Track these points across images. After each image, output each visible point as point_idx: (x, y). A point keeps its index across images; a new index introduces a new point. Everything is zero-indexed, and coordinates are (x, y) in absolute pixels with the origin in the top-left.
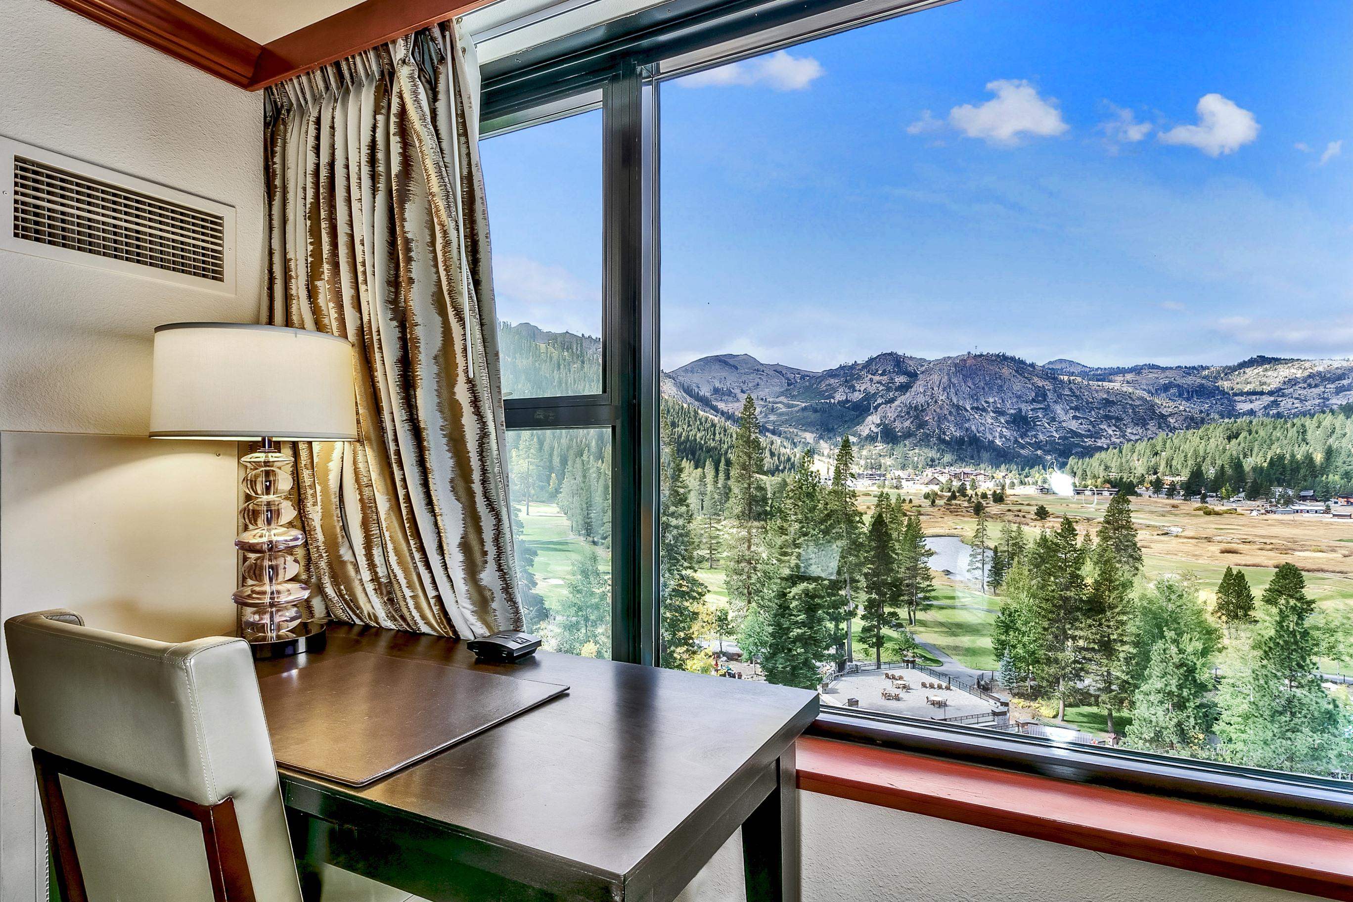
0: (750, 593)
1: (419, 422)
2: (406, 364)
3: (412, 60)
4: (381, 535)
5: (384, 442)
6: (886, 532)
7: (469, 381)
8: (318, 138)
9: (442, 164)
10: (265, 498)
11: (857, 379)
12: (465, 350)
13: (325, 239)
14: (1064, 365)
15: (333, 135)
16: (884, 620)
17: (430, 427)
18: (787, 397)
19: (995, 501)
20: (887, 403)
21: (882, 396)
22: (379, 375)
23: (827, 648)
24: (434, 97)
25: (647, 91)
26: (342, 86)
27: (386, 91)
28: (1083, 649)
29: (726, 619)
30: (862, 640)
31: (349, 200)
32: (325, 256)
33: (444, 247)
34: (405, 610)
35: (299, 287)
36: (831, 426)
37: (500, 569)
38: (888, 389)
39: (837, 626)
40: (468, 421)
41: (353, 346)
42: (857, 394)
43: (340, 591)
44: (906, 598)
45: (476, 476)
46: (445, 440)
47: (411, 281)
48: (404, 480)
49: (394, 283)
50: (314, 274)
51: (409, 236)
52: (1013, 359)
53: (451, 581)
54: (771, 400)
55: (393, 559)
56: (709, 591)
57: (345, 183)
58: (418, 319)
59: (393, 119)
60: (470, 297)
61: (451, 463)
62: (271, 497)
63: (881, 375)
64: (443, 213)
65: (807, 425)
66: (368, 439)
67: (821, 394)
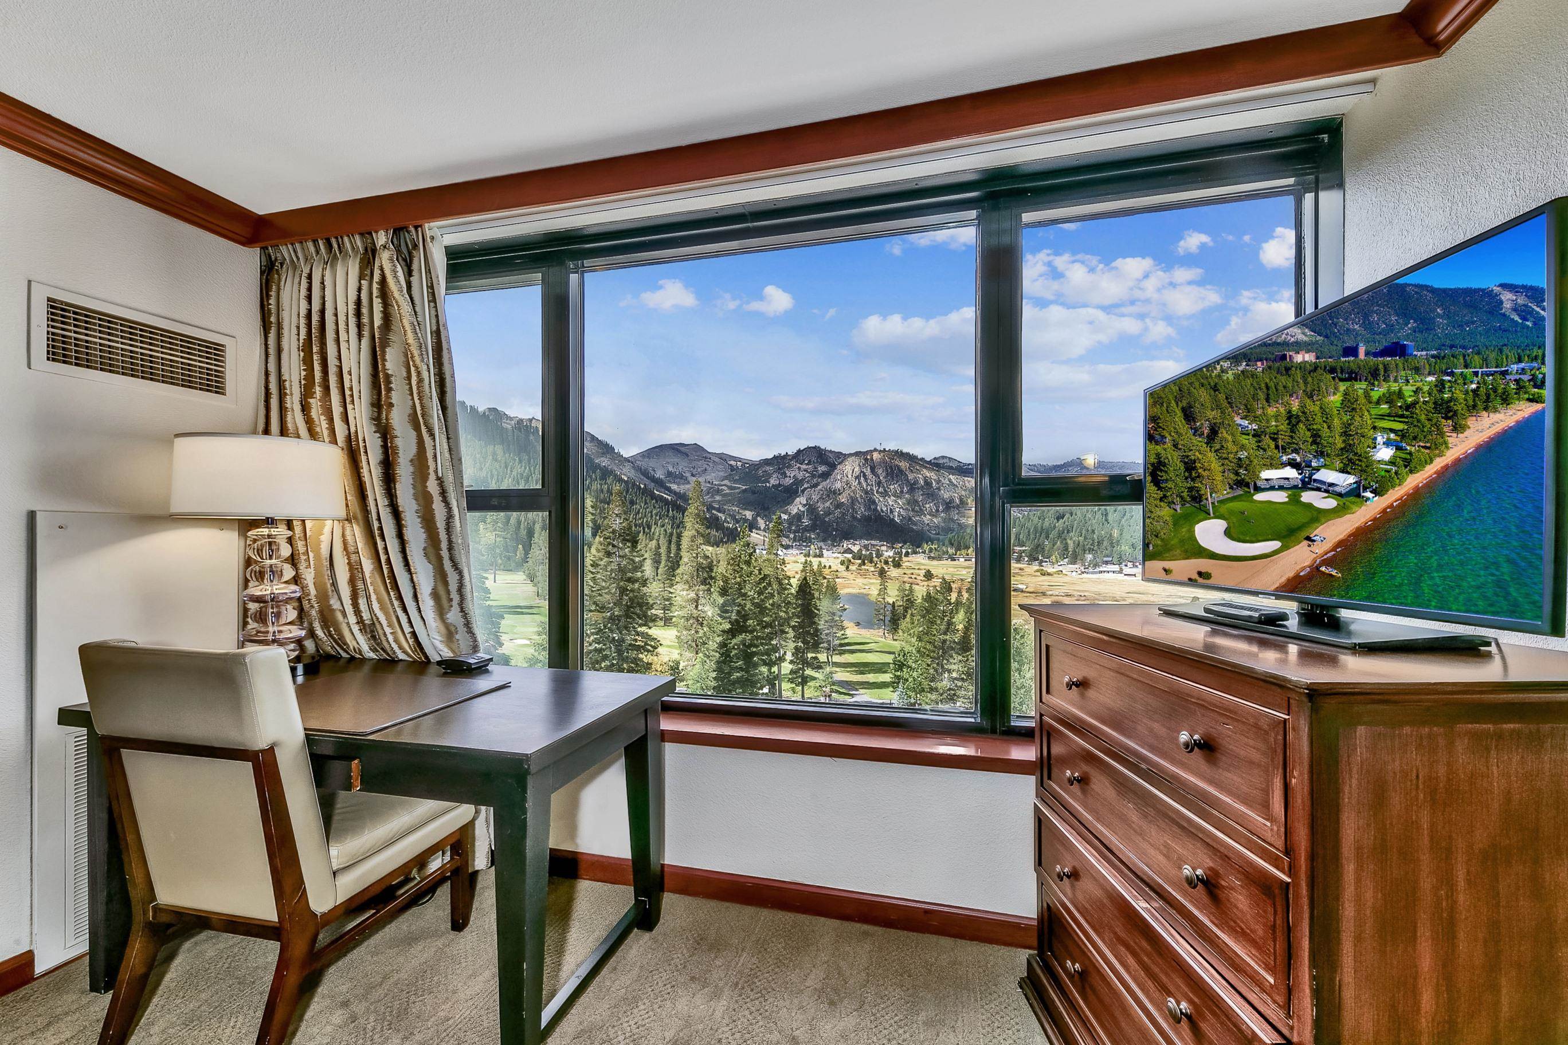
0: (697, 646)
1: (398, 507)
2: (388, 466)
3: (391, 246)
4: (366, 589)
5: (369, 521)
6: (810, 592)
7: (438, 478)
8: (310, 289)
9: (416, 323)
10: (268, 562)
11: (788, 467)
12: (435, 456)
13: (317, 367)
14: (945, 461)
15: (323, 289)
16: (806, 663)
17: (406, 509)
18: (730, 481)
19: (894, 566)
20: (811, 487)
21: (808, 482)
22: (365, 472)
23: (761, 688)
24: (409, 273)
25: (574, 278)
26: (331, 252)
27: (369, 262)
28: (956, 679)
29: (678, 669)
30: (791, 681)
31: (337, 341)
32: (317, 381)
33: (418, 383)
34: (385, 644)
35: (293, 402)
36: (766, 506)
37: (462, 610)
38: (813, 476)
39: (769, 670)
40: (438, 507)
41: (343, 449)
42: (787, 479)
43: (329, 632)
44: (825, 645)
45: (444, 545)
46: (419, 520)
47: (391, 405)
48: (386, 548)
49: (379, 405)
50: (307, 393)
51: (390, 372)
52: (908, 454)
53: (424, 620)
54: (717, 483)
55: (376, 606)
56: (661, 645)
57: (334, 327)
58: (397, 433)
59: (375, 286)
60: (439, 420)
61: (424, 536)
62: (273, 561)
63: (807, 464)
64: (417, 359)
65: (746, 505)
66: (355, 518)
67: (758, 479)
